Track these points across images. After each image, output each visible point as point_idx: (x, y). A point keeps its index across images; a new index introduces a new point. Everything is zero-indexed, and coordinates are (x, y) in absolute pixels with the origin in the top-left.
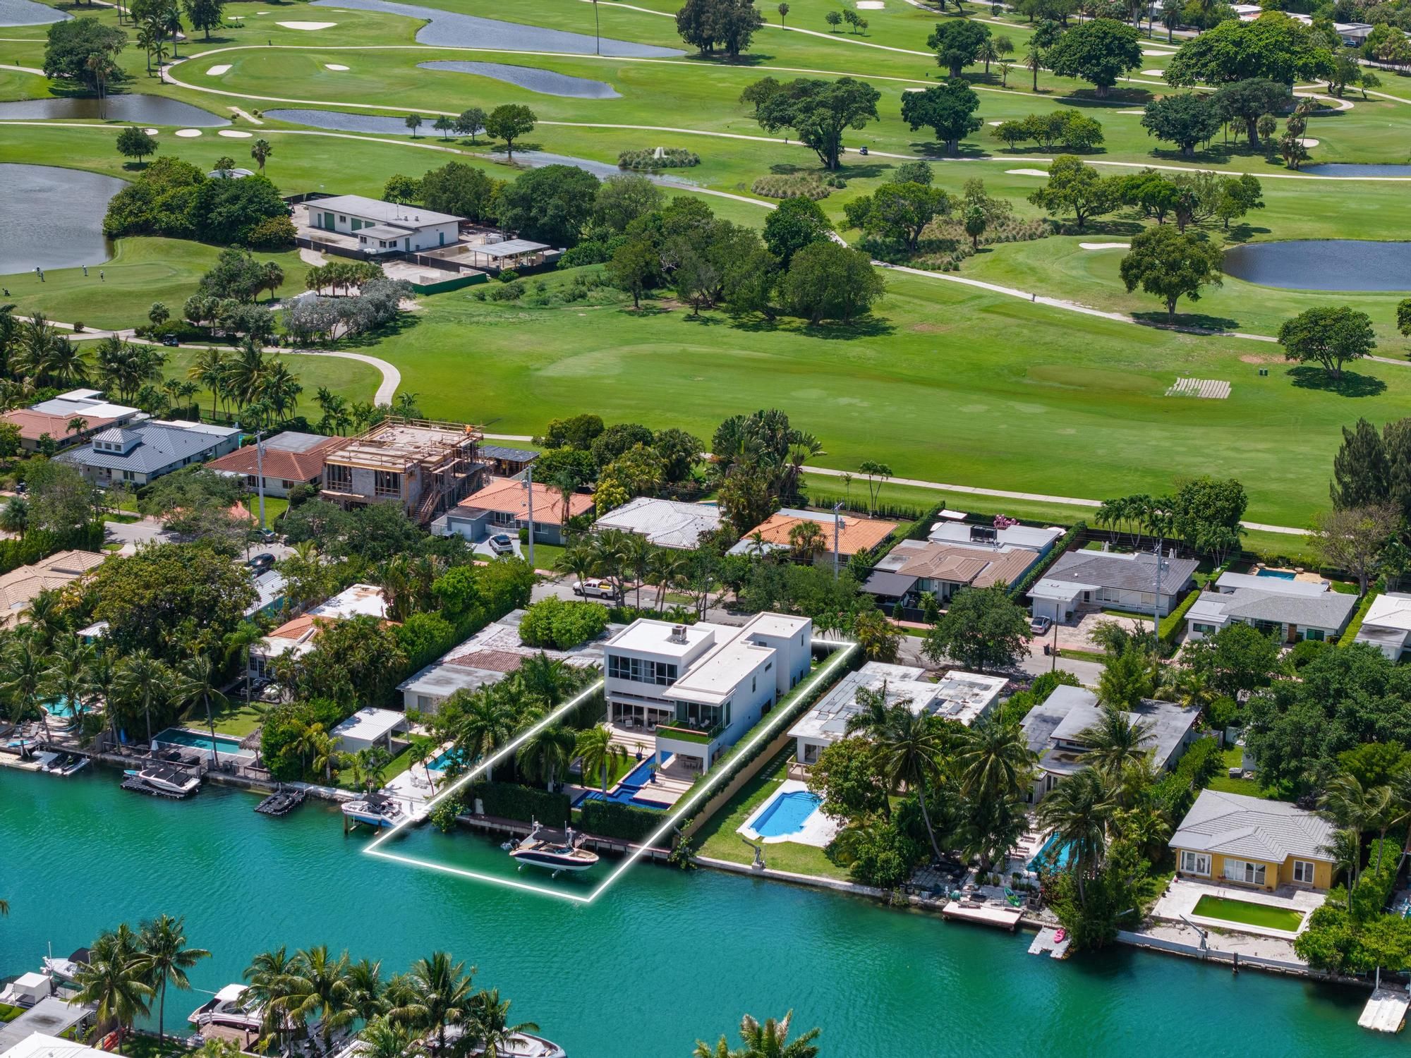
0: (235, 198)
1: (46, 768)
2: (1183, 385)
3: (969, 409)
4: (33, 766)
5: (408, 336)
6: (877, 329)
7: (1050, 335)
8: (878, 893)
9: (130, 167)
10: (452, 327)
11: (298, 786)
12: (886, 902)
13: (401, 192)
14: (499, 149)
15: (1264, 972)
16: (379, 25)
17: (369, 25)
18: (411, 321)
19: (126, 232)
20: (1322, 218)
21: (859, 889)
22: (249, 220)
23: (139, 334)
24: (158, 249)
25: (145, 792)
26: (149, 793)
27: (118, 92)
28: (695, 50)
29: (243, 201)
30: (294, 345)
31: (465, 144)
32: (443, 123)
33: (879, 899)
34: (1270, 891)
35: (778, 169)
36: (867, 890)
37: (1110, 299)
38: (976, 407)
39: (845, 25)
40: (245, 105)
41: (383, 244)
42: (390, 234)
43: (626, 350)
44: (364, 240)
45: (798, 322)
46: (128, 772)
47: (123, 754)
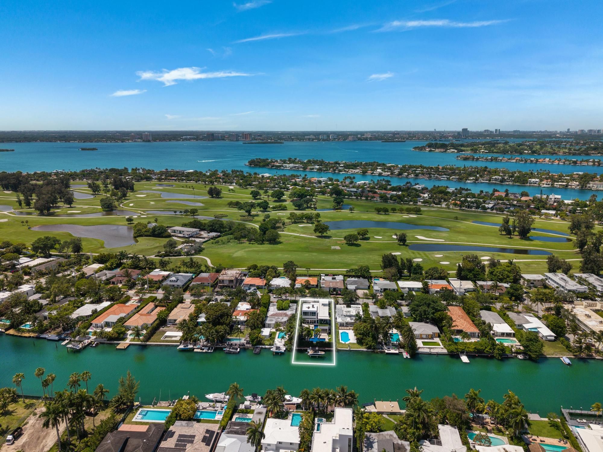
0: (159, 230)
1: (207, 351)
2: (333, 247)
3: (305, 255)
4: (204, 351)
5: (204, 251)
6: (280, 243)
7: (308, 241)
8: (372, 350)
9: (129, 224)
10: (211, 249)
11: (258, 346)
12: (374, 352)
13: (185, 225)
14: (192, 216)
15: (441, 354)
16: (154, 195)
17: (152, 195)
18: (204, 249)
19: (138, 236)
20: (327, 218)
21: (368, 350)
22: (162, 233)
23: (156, 256)
24: (147, 239)
25: (229, 353)
26: (231, 353)
27: (115, 210)
28: (211, 196)
29: (161, 230)
30: (186, 255)
31: (185, 215)
32: (181, 212)
33: (372, 352)
34: (430, 339)
35: (241, 216)
36: (370, 350)
37: (311, 234)
38: (307, 255)
39: (231, 191)
40: (141, 211)
41: (188, 235)
42: (189, 233)
43: (243, 250)
44: (184, 234)
45: (267, 242)
46: (224, 349)
47: (220, 345)
